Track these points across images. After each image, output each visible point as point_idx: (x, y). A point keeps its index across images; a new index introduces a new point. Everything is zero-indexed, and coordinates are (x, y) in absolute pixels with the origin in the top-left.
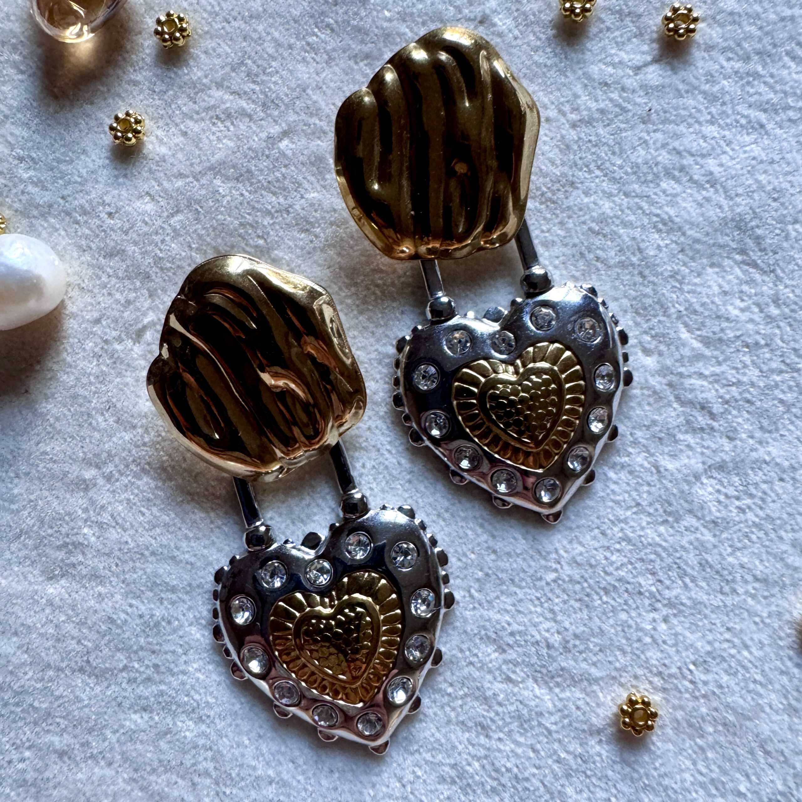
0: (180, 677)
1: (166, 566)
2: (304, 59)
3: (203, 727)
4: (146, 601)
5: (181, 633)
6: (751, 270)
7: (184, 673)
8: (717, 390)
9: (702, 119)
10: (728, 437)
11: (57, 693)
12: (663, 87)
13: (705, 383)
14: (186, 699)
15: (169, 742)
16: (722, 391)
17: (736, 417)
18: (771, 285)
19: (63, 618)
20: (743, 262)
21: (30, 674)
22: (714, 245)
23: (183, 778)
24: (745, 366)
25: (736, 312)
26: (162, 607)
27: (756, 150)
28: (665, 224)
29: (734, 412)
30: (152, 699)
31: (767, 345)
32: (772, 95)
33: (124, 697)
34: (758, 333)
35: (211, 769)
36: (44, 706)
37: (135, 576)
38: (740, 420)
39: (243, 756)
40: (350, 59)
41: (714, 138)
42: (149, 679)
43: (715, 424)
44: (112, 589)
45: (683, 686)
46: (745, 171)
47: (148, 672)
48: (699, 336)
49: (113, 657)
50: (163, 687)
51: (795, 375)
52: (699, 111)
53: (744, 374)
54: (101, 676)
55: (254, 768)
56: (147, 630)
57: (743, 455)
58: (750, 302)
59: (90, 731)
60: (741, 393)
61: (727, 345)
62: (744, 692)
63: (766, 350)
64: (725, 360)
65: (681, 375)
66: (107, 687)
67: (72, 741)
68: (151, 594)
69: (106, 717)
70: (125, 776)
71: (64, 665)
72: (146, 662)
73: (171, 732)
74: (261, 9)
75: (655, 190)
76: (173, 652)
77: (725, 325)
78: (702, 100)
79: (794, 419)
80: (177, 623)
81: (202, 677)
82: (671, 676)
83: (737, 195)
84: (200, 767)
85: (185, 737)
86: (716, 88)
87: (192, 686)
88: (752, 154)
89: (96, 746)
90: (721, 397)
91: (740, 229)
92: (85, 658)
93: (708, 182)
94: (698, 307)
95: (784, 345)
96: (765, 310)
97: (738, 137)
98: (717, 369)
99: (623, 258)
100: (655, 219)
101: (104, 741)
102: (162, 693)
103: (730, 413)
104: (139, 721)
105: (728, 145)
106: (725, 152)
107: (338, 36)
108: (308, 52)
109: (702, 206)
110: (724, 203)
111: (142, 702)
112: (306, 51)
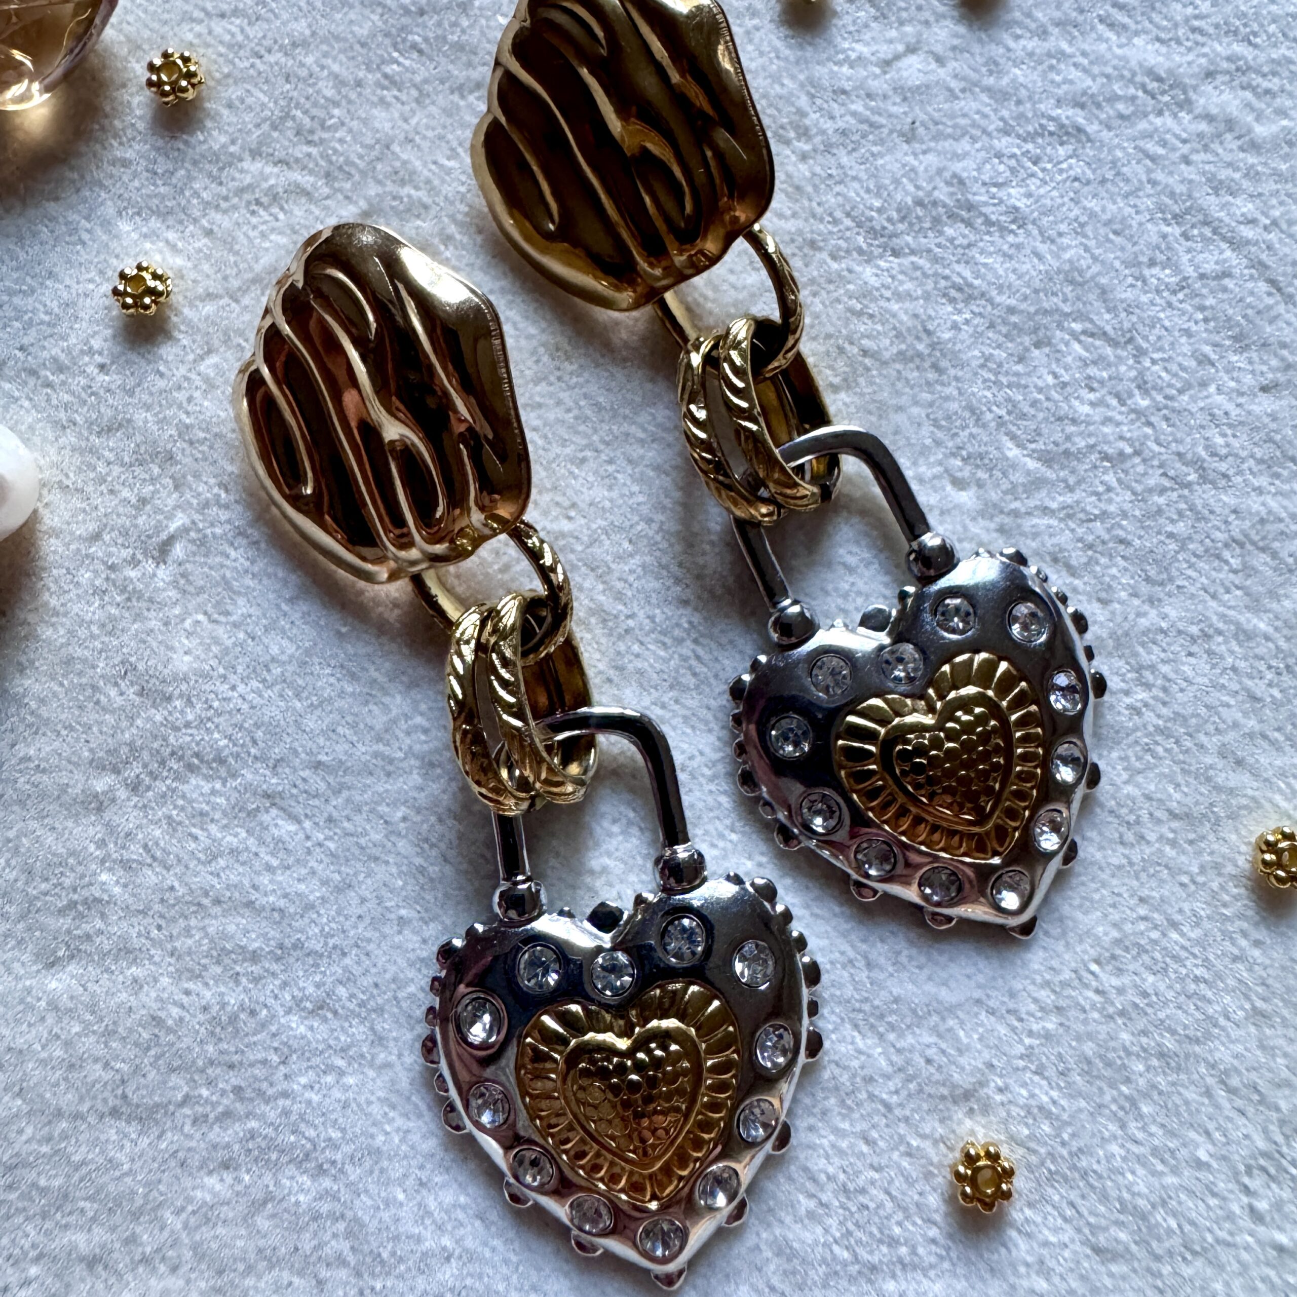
0: (281, 1102)
1: (239, 919)
2: (382, 99)
3: (327, 1183)
4: (211, 982)
5: (273, 1029)
6: (1098, 343)
7: (285, 1095)
8: (1073, 531)
9: (991, 128)
10: (1099, 600)
11: (76, 1158)
12: (928, 87)
13: (1054, 522)
14: (292, 1138)
15: (273, 1216)
16: (1080, 531)
17: (1107, 567)
18: (1131, 362)
19: (76, 1029)
20: (1084, 332)
21: (29, 1131)
22: (1037, 312)
23: (301, 1273)
24: (1109, 489)
25: (1086, 409)
26: (239, 989)
27: (1078, 168)
28: (960, 289)
29: (1103, 560)
30: (236, 1147)
31: (1137, 453)
32: (1089, 82)
33: (190, 1149)
34: (1121, 438)
35: (346, 1252)
36: (57, 1183)
37: (190, 942)
38: (1114, 571)
39: (397, 1219)
41: (1013, 156)
42: (227, 1114)
43: (1077, 582)
44: (153, 968)
45: (1086, 998)
46: (1066, 199)
47: (225, 1101)
48: (1033, 451)
49: (165, 1082)
50: (253, 1124)
51: (1186, 492)
52: (985, 116)
53: (1110, 501)
54: (149, 1117)
55: (419, 1239)
56: (218, 1030)
57: (1126, 626)
58: (1104, 391)
59: (136, 1216)
60: (1109, 530)
61: (1078, 460)
62: (1182, 998)
63: (1137, 460)
64: (1079, 483)
65: (1015, 513)
66: (160, 1137)
67: (107, 1237)
68: (219, 970)
69: (162, 1188)
70: (203, 1285)
71: (84, 1108)
72: (221, 1085)
73: (273, 1199)
75: (937, 241)
76: (264, 1062)
77: (1072, 429)
78: (987, 100)
79: (1194, 560)
80: (265, 1012)
81: (315, 1098)
82: (1065, 984)
83: (1060, 234)
84: (327, 1250)
85: (297, 1203)
86: (1005, 81)
87: (302, 1117)
88: (1072, 173)
89: (148, 1240)
90: (1080, 540)
91: (1072, 282)
92: (120, 1092)
93: (1013, 222)
94: (1026, 409)
95: (1163, 450)
96: (1129, 402)
97: (1049, 150)
98: (1069, 499)
99: (903, 347)
100: (943, 283)
101: (162, 1229)
102: (252, 1135)
103: (1097, 563)
104: (218, 1187)
105: (1035, 163)
106: (1033, 175)
107: (431, 60)
108: (387, 88)
109: (1011, 257)
110: (1043, 248)
111: (220, 1154)
112: (384, 88)
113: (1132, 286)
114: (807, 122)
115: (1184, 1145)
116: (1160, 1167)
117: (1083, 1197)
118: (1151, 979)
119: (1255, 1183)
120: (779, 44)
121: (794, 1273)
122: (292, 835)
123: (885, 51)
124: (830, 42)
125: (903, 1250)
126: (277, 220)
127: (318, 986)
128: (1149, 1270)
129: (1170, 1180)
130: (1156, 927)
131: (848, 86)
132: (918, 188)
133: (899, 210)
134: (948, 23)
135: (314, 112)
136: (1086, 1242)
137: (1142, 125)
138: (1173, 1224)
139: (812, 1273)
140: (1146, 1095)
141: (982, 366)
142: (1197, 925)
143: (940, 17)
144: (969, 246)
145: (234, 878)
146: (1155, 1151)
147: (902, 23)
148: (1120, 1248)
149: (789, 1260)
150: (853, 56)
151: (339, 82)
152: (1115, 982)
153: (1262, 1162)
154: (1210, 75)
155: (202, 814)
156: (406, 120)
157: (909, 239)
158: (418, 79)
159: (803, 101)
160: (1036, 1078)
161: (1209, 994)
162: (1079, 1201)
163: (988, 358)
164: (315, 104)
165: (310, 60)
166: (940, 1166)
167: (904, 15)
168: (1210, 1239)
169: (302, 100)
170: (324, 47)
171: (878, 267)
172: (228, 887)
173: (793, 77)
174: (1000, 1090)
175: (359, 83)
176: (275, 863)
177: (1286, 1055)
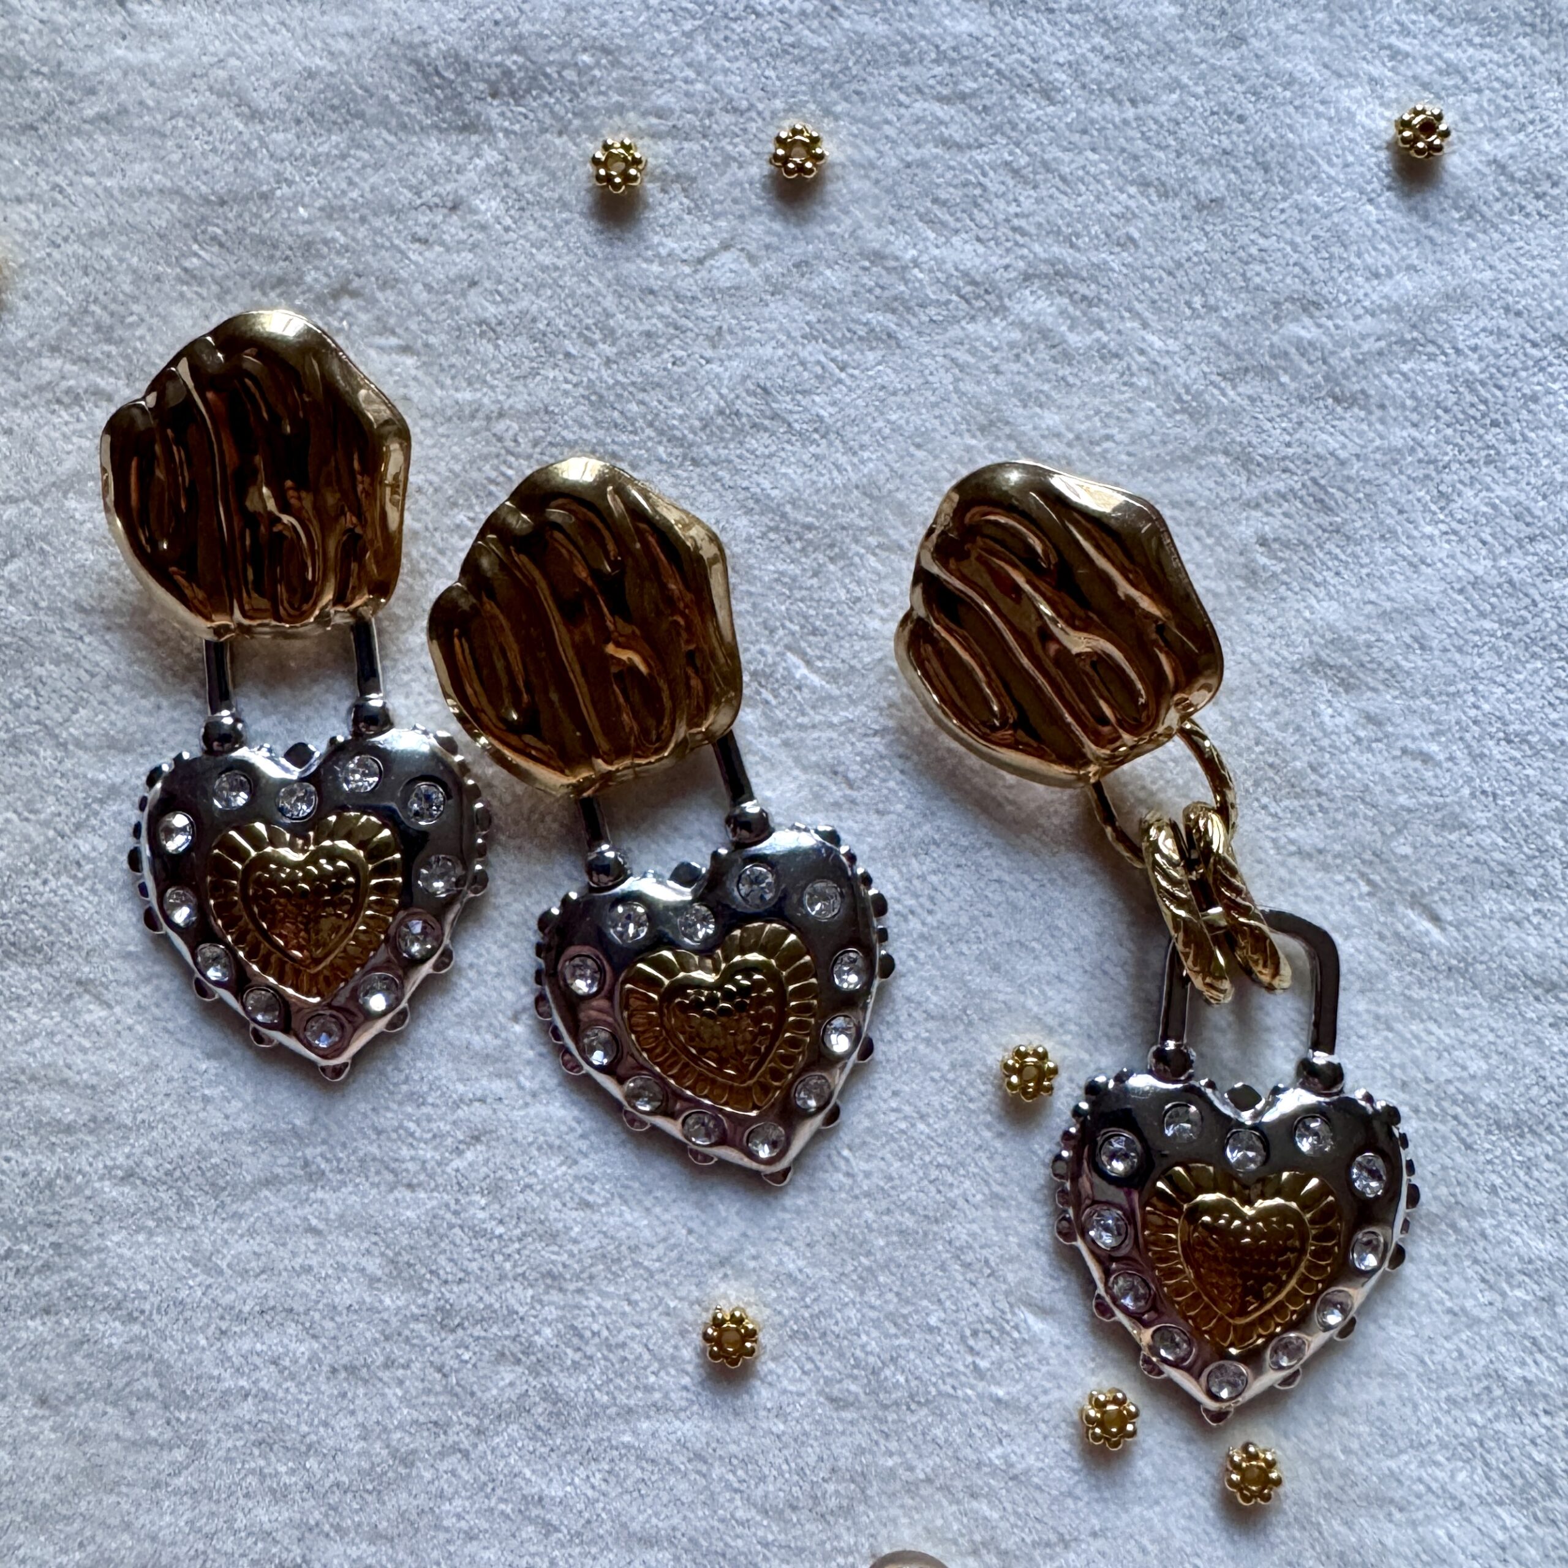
0: (95, 1256)
1: (53, 1095)
2: (182, 295)
3: (136, 1328)
4: (29, 1151)
5: (88, 1192)
7: (99, 1250)
8: (852, 744)
9: (797, 333)
10: (878, 812)
12: (738, 288)
13: (834, 735)
17: (884, 781)
20: (879, 546)
22: (833, 528)
26: (55, 1158)
27: (886, 376)
28: (757, 501)
30: (57, 1295)
39: (200, 1362)
40: (253, 288)
42: (47, 1266)
47: (44, 1255)
50: (71, 1275)
55: (219, 1379)
56: (36, 1193)
68: (34, 1140)
72: (40, 1242)
74: (105, 222)
76: (81, 1221)
78: (797, 303)
80: (80, 1177)
83: (863, 447)
85: (111, 1345)
91: (871, 496)
93: (816, 430)
97: (857, 355)
98: (851, 713)
102: (70, 1284)
104: (40, 1329)
105: (842, 369)
106: (840, 381)
107: (232, 253)
108: (187, 284)
109: (811, 468)
110: (843, 460)
111: (43, 1302)
112: (183, 282)
113: (929, 499)
114: (612, 322)
115: (917, 1312)
116: (893, 1330)
117: (822, 1353)
118: (897, 1164)
119: (979, 1345)
120: (587, 239)
121: (559, 1414)
122: (104, 1020)
123: (697, 247)
124: (641, 238)
125: (657, 1396)
126: (78, 420)
127: (128, 1157)
128: (875, 1417)
129: (904, 1341)
130: (905, 1118)
131: (656, 285)
132: (721, 396)
133: (701, 419)
134: (764, 218)
135: (113, 307)
136: (820, 1393)
137: (955, 332)
138: (902, 1379)
139: (574, 1414)
140: (885, 1267)
141: (777, 580)
142: (945, 1117)
143: (757, 211)
144: (771, 456)
145: (48, 1059)
146: (890, 1317)
147: (716, 216)
148: (851, 1399)
149: (555, 1404)
150: (663, 252)
151: (138, 277)
152: (864, 1166)
153: (988, 1326)
154: (1027, 278)
155: (18, 998)
156: (207, 317)
157: (708, 449)
158: (218, 273)
159: (609, 302)
160: (787, 1249)
161: (950, 1179)
162: (817, 1358)
163: (782, 574)
164: (114, 300)
165: (107, 252)
166: (694, 1323)
167: (717, 207)
168: (933, 1391)
169: (101, 296)
170: (124, 239)
171: (677, 477)
172: (44, 1066)
173: (601, 275)
174: (754, 1258)
175: (158, 278)
176: (87, 1044)
177: (1017, 1234)
